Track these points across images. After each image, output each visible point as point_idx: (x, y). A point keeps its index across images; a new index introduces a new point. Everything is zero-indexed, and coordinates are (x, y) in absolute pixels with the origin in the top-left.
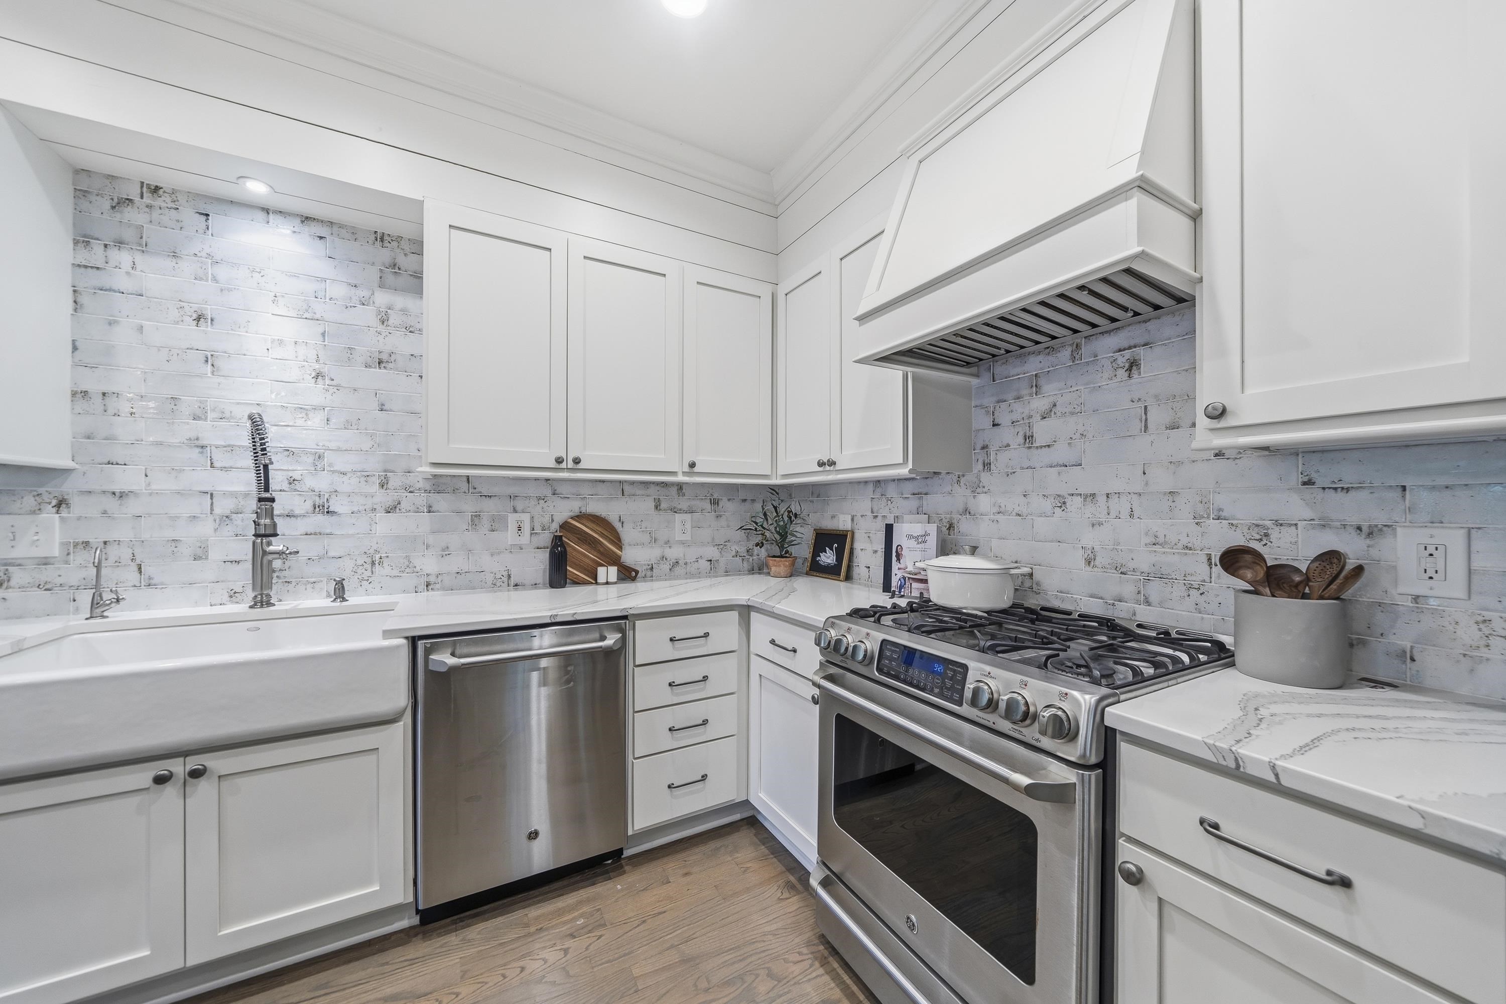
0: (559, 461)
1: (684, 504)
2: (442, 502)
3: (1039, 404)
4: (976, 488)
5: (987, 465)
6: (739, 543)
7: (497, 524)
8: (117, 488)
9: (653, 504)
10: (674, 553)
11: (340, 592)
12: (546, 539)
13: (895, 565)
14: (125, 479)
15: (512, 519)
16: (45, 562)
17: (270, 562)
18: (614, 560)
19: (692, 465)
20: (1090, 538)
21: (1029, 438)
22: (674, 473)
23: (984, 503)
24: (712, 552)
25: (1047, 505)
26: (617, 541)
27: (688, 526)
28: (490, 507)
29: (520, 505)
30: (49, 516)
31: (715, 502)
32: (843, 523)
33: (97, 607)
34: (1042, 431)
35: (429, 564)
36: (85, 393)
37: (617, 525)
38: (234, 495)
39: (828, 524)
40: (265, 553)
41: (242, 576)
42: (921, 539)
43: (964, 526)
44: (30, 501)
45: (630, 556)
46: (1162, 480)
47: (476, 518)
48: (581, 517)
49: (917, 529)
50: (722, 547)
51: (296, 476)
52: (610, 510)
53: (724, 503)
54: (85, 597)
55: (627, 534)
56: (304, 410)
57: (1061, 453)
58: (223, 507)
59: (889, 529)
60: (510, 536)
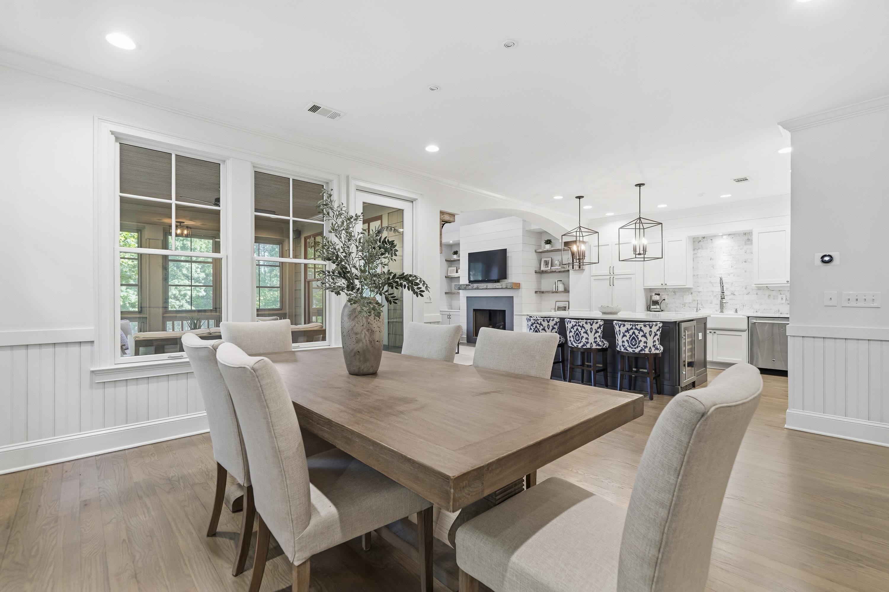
2: (760, 292)
8: (699, 291)
11: (737, 312)
14: (700, 289)
15: (780, 296)
16: (690, 303)
17: (723, 304)
29: (782, 293)
30: (690, 295)
33: (697, 311)
35: (757, 307)
36: (695, 275)
38: (717, 291)
40: (722, 302)
41: (718, 307)
44: (688, 293)
47: (769, 296)
51: (728, 287)
54: (695, 310)
56: (729, 274)
58: (715, 294)
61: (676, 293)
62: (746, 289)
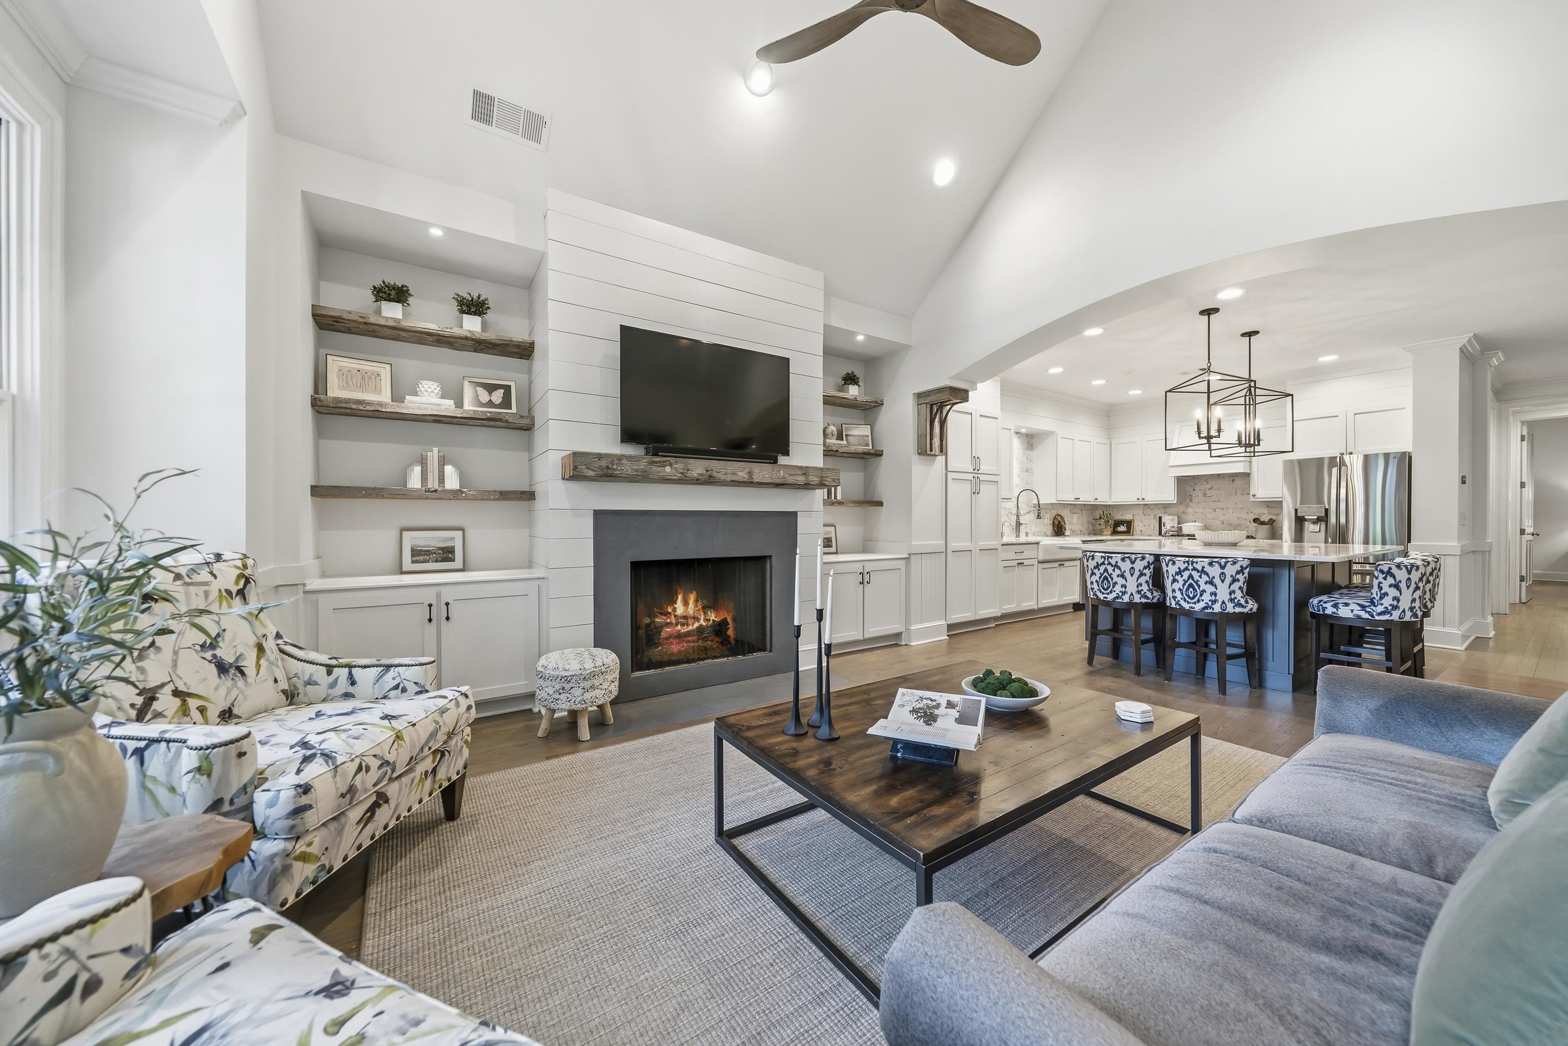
1: (1075, 511)
3: (1208, 486)
4: (1187, 506)
5: (1191, 500)
6: (1087, 524)
12: (1051, 522)
13: (1163, 528)
20: (1222, 518)
21: (1205, 495)
23: (1190, 510)
25: (1211, 511)
26: (1064, 524)
27: (1076, 518)
32: (1128, 518)
34: (1209, 493)
37: (1064, 518)
39: (1121, 518)
42: (1173, 520)
43: (1183, 517)
46: (1240, 505)
48: (1056, 515)
49: (1171, 517)
50: (1082, 525)
55: (1066, 520)
57: (1214, 498)
59: (1160, 518)
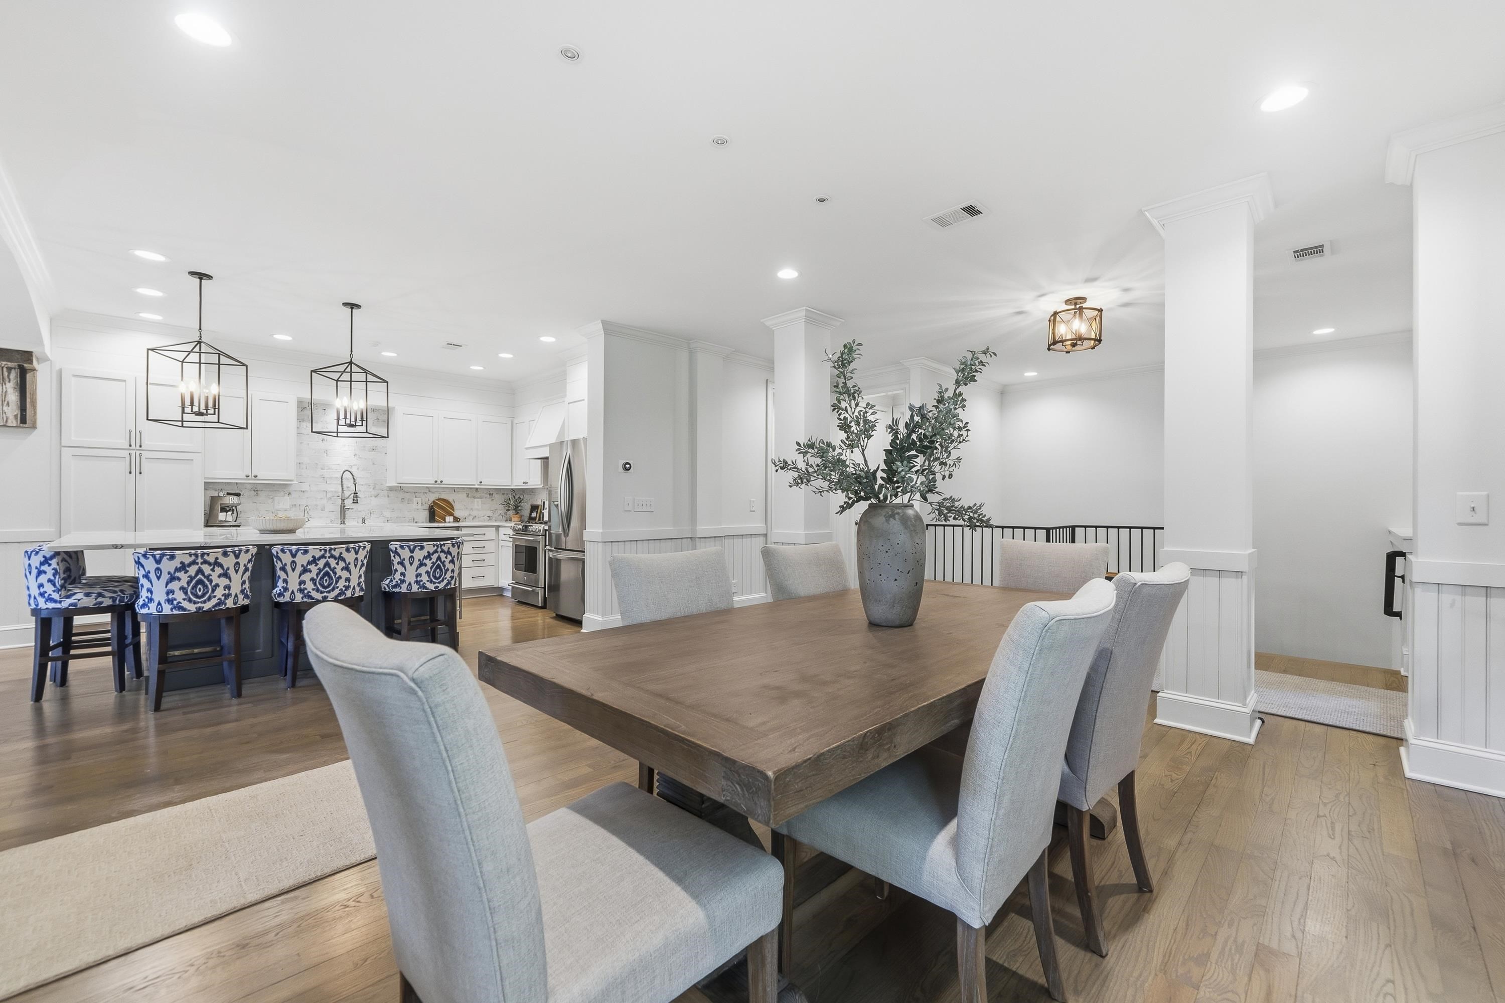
0: (436, 482)
1: (478, 495)
2: (392, 494)
6: (501, 510)
7: (410, 501)
8: (303, 489)
9: (466, 495)
10: (474, 513)
11: (364, 522)
12: (427, 507)
14: (305, 487)
15: (416, 501)
16: (286, 510)
17: (345, 511)
18: (451, 514)
19: (481, 482)
22: (474, 485)
24: (490, 513)
26: (452, 508)
27: (480, 502)
28: (407, 496)
29: (417, 494)
30: (287, 497)
31: (491, 495)
32: (539, 503)
35: (388, 514)
37: (452, 503)
38: (332, 491)
39: (536, 503)
40: (344, 508)
44: (282, 493)
45: (457, 514)
47: (403, 500)
48: (439, 499)
50: (494, 511)
51: (349, 486)
52: (450, 497)
53: (495, 495)
55: (456, 506)
58: (329, 495)
60: (414, 506)
61: (259, 492)
62: (374, 489)
